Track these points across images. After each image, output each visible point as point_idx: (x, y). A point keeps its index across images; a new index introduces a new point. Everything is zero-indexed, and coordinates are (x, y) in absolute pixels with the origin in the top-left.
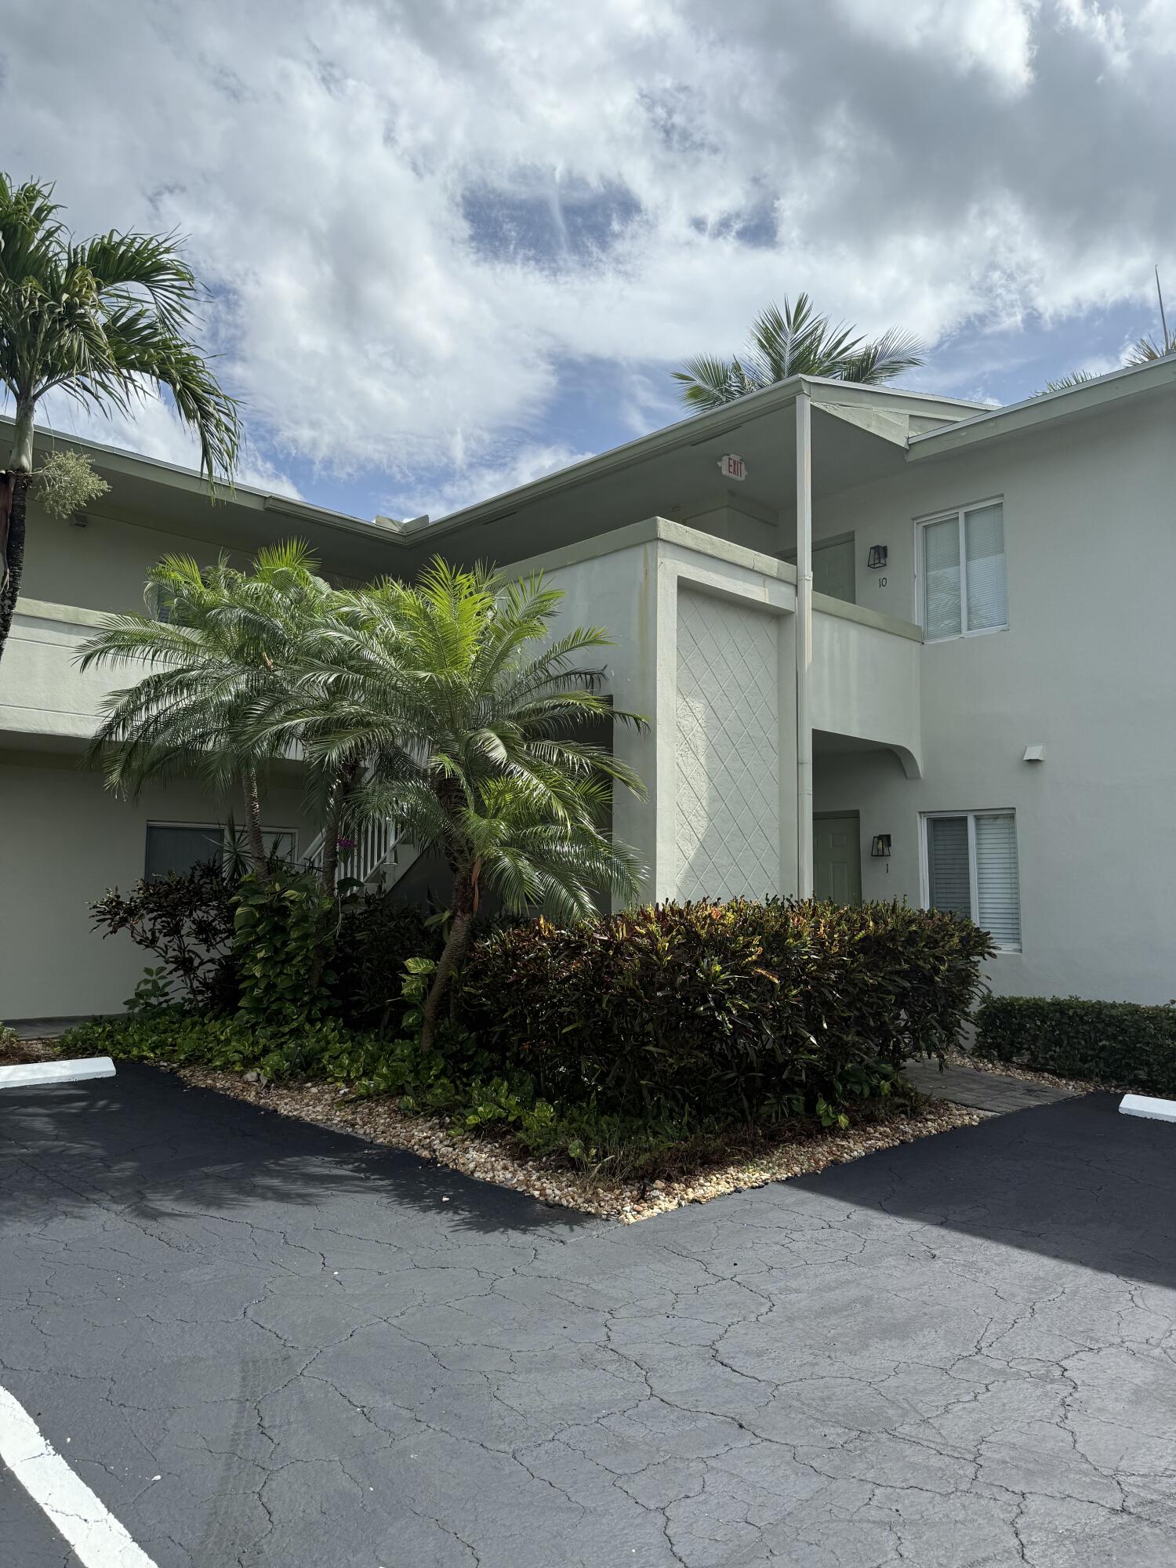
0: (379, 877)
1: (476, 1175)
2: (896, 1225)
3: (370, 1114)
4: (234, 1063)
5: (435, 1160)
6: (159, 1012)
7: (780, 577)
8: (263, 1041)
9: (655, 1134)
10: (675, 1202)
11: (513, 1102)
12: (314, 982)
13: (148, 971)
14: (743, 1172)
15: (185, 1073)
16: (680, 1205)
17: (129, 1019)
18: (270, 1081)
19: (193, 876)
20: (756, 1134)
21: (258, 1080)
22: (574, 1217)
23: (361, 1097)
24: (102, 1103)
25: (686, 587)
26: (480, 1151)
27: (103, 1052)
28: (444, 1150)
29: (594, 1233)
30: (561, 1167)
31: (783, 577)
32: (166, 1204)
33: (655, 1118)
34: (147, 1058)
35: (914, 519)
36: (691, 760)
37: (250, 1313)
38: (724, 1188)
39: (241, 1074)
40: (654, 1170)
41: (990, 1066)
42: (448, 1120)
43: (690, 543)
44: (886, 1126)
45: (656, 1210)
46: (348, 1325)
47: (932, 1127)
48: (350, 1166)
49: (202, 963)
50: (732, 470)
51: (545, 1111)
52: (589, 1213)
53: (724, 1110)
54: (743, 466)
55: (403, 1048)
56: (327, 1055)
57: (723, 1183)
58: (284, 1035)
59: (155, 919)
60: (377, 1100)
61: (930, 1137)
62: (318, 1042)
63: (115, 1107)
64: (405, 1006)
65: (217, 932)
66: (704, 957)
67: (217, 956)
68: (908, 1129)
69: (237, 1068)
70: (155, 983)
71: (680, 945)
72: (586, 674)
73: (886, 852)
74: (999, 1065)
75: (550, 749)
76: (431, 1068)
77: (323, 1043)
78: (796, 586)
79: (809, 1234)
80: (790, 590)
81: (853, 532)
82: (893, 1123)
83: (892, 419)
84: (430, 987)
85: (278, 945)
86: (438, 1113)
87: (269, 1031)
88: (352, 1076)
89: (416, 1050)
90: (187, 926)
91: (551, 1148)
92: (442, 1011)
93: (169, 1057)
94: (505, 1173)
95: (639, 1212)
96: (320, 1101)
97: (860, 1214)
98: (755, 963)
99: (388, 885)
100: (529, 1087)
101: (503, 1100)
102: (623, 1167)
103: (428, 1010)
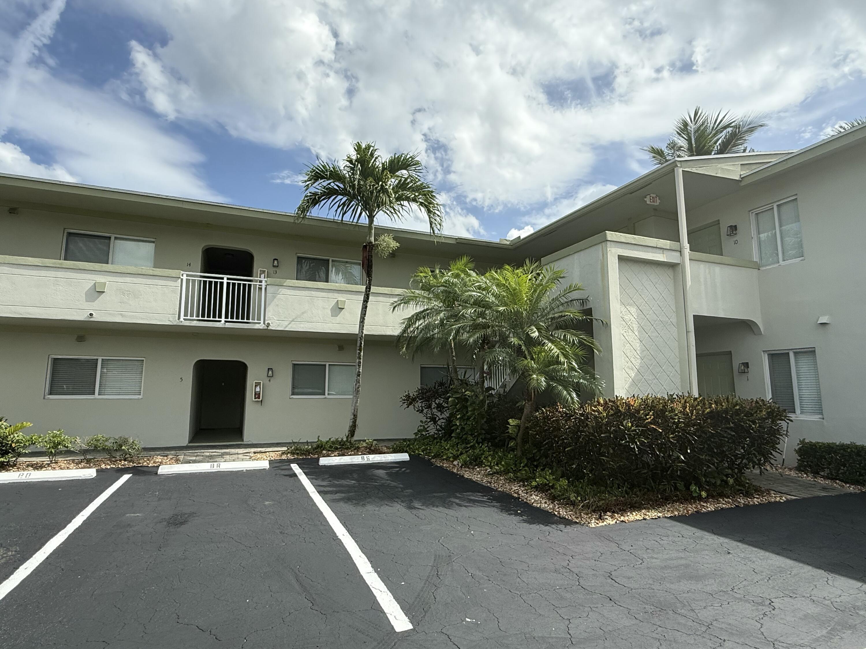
0: (504, 386)
1: (534, 504)
2: (716, 539)
3: (498, 479)
4: (450, 458)
5: (519, 498)
6: (425, 438)
7: (671, 248)
8: (460, 450)
9: (609, 493)
10: (615, 521)
11: (551, 478)
12: (479, 428)
13: (421, 421)
14: (649, 512)
15: (433, 460)
16: (616, 522)
17: (415, 440)
18: (462, 465)
19: (435, 386)
20: (658, 497)
21: (458, 465)
22: (568, 522)
23: (495, 473)
24: (403, 469)
25: (621, 259)
26: (537, 496)
27: (406, 452)
28: (523, 494)
29: (575, 529)
30: (568, 504)
31: (673, 248)
32: (417, 504)
33: (611, 487)
34: (421, 454)
35: (750, 211)
36: (630, 334)
37: (440, 541)
38: (638, 517)
39: (453, 461)
40: (606, 508)
41: (805, 475)
42: (526, 483)
43: (623, 240)
44: (730, 499)
45: (605, 523)
46: (473, 549)
47: (756, 501)
48: (486, 498)
49: (439, 419)
50: (652, 201)
51: (564, 482)
52: (576, 522)
53: (644, 486)
54: (658, 198)
55: (511, 456)
56: (483, 456)
57: (638, 516)
58: (468, 448)
59: (422, 402)
60: (501, 475)
61: (754, 505)
62: (480, 451)
63: (408, 471)
64: (511, 438)
65: (444, 408)
66: (624, 420)
67: (445, 417)
68: (742, 501)
69: (451, 460)
70: (424, 426)
71: (612, 415)
72: (580, 300)
73: (746, 371)
74: (811, 475)
75: (560, 334)
76: (521, 463)
77: (482, 452)
78: (680, 252)
79: (670, 538)
80: (678, 254)
81: (719, 220)
82: (735, 497)
83: (731, 168)
84: (519, 430)
85: (465, 413)
86: (523, 480)
87: (463, 446)
88: (492, 464)
89: (515, 456)
90: (434, 405)
91: (564, 497)
92: (525, 441)
93: (428, 454)
94: (545, 505)
95: (597, 524)
96: (479, 473)
97: (699, 533)
98: (650, 423)
99: (507, 389)
100: (559, 473)
101: (547, 477)
102: (593, 506)
103: (519, 440)
